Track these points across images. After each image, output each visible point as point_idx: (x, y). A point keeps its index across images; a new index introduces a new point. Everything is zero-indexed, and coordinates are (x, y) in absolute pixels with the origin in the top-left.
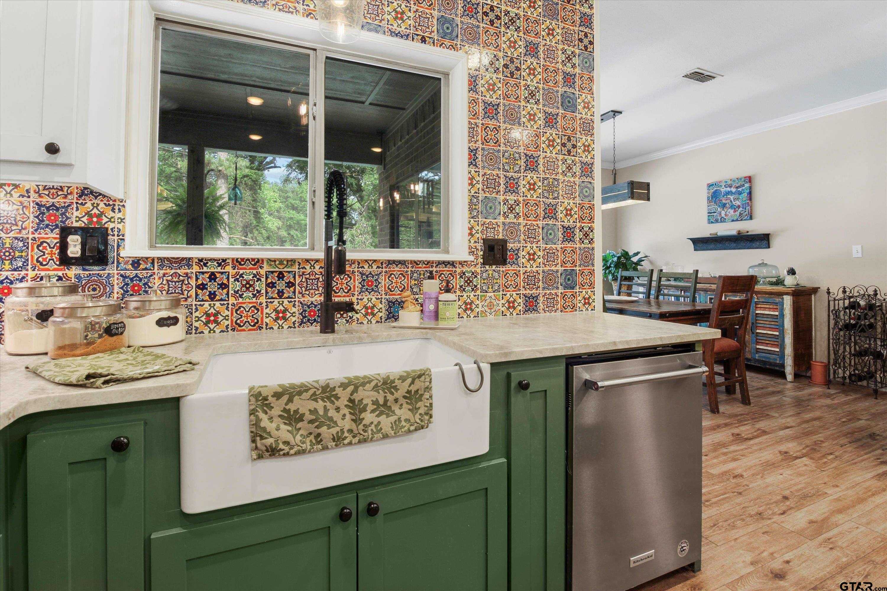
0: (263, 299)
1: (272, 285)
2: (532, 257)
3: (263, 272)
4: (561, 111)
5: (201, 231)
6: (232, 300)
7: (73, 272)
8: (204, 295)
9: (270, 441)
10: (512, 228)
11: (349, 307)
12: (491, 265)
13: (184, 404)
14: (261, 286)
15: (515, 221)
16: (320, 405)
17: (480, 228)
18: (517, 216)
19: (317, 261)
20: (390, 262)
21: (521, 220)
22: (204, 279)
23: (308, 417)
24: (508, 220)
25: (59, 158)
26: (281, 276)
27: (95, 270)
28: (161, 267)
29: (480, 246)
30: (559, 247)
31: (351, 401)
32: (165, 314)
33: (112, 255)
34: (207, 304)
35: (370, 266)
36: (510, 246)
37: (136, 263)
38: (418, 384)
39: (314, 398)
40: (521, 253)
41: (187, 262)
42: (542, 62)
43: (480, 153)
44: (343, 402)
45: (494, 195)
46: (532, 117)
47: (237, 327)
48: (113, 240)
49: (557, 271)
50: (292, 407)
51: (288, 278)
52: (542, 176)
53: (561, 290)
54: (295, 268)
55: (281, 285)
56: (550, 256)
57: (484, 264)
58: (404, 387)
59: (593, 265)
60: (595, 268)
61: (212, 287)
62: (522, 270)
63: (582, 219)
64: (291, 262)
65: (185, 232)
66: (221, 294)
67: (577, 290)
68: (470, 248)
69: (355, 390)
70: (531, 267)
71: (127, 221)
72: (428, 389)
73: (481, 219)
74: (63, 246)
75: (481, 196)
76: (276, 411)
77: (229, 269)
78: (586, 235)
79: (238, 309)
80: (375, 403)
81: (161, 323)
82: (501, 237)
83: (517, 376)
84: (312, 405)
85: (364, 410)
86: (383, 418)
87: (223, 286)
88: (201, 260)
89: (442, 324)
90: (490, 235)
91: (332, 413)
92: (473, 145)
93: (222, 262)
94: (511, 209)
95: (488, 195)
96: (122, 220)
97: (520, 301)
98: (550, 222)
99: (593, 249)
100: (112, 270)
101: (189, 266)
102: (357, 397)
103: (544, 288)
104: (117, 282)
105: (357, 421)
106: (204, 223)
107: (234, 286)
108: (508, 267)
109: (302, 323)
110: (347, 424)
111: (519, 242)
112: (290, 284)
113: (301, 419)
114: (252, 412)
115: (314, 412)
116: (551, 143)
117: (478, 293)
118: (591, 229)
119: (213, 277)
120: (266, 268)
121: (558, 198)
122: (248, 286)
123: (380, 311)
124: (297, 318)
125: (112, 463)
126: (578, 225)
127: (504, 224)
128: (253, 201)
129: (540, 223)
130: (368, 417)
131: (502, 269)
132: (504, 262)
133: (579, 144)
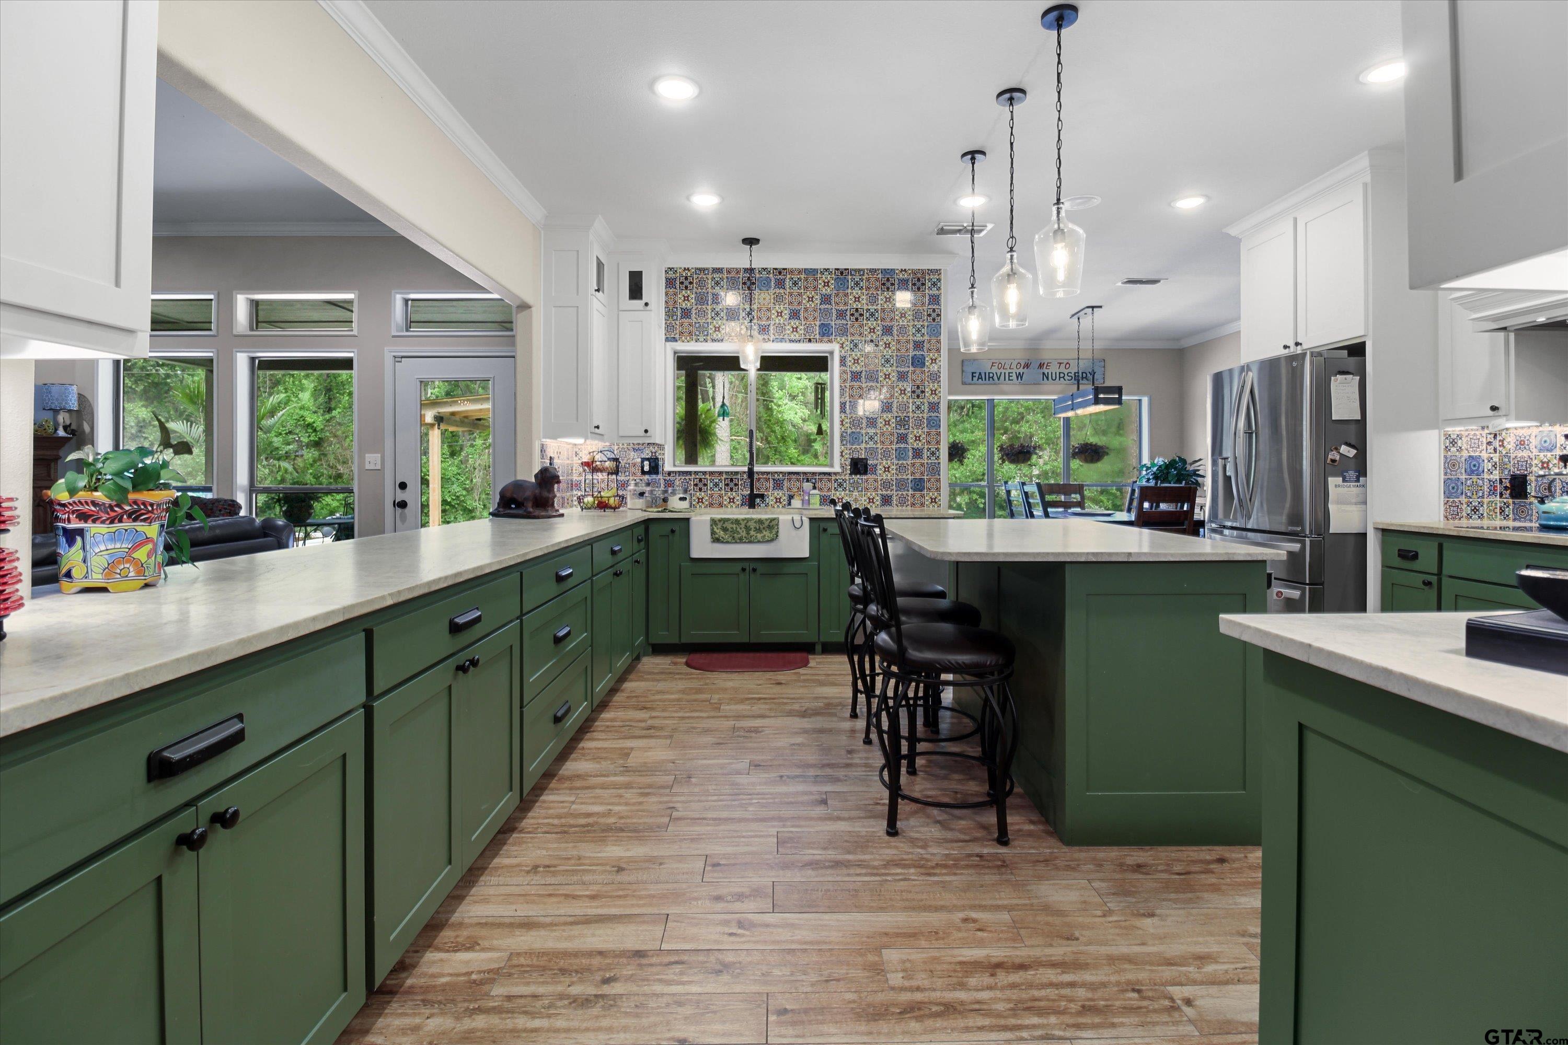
0: (723, 492)
1: (727, 485)
2: (887, 469)
3: (723, 478)
4: (911, 369)
5: (696, 446)
6: (709, 492)
7: (647, 477)
8: (697, 489)
9: (717, 536)
10: (873, 451)
11: (762, 496)
12: (856, 474)
13: (691, 520)
14: (722, 485)
15: (874, 446)
16: (734, 526)
17: (848, 452)
18: (876, 443)
19: (745, 472)
20: (790, 473)
21: (879, 445)
22: (697, 481)
23: (730, 529)
24: (868, 446)
25: (648, 434)
26: (732, 480)
27: (654, 476)
28: (679, 475)
29: (848, 462)
30: (909, 462)
31: (746, 526)
32: (682, 496)
33: (660, 470)
34: (698, 494)
35: (778, 475)
36: (870, 462)
37: (669, 473)
38: (773, 523)
39: (732, 523)
40: (879, 467)
41: (689, 473)
42: (896, 337)
43: (848, 404)
44: (743, 526)
45: (858, 430)
46: (887, 376)
47: (711, 505)
48: (660, 463)
49: (908, 479)
50: (724, 526)
51: (735, 481)
52: (896, 414)
53: (911, 492)
54: (739, 476)
55: (732, 485)
56: (901, 468)
57: (851, 474)
58: (767, 523)
59: (939, 475)
60: (941, 477)
61: (700, 485)
62: (879, 478)
63: (928, 443)
64: (737, 473)
65: (683, 446)
66: (704, 488)
67: (925, 492)
68: (841, 464)
69: (747, 522)
70: (887, 476)
71: (666, 455)
72: (777, 525)
73: (849, 446)
74: (642, 467)
75: (849, 431)
76: (719, 526)
77: (707, 476)
78: (933, 454)
79: (711, 496)
80: (755, 528)
81: (681, 499)
82: (863, 457)
83: (823, 525)
84: (731, 526)
85: (751, 530)
86: (758, 535)
87: (705, 485)
88: (695, 472)
89: (811, 507)
90: (856, 456)
91: (738, 529)
92: (843, 400)
93: (704, 473)
94: (871, 438)
95: (854, 430)
96: (664, 454)
97: (877, 498)
98: (902, 446)
99: (939, 463)
100: (660, 476)
101: (691, 475)
102: (748, 525)
103: (896, 491)
104: (662, 482)
105: (748, 534)
106: (699, 438)
107: (710, 485)
108: (869, 476)
109: (742, 505)
110: (744, 534)
111: (877, 460)
112: (736, 485)
113: (728, 530)
114: (711, 525)
115: (732, 528)
116: (903, 392)
117: (847, 492)
118: (938, 449)
119: (700, 480)
120: (724, 476)
121: (909, 429)
122: (716, 485)
123: (784, 500)
124: (739, 503)
125: (670, 537)
126: (926, 447)
127: (866, 448)
128: (763, 385)
129: (894, 447)
130: (752, 533)
131: (864, 477)
132: (865, 473)
133: (927, 390)
